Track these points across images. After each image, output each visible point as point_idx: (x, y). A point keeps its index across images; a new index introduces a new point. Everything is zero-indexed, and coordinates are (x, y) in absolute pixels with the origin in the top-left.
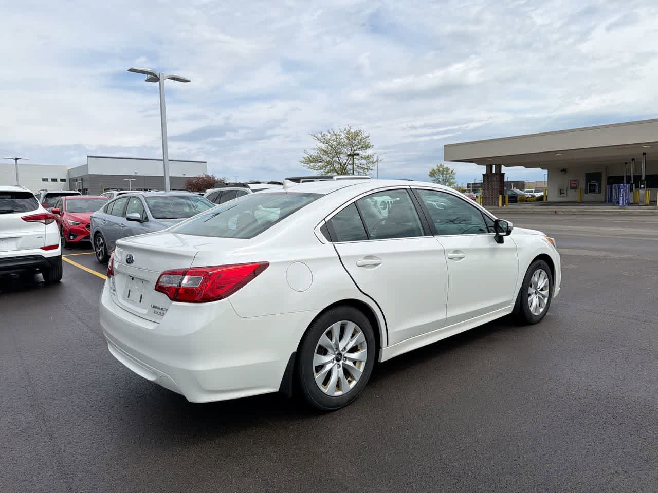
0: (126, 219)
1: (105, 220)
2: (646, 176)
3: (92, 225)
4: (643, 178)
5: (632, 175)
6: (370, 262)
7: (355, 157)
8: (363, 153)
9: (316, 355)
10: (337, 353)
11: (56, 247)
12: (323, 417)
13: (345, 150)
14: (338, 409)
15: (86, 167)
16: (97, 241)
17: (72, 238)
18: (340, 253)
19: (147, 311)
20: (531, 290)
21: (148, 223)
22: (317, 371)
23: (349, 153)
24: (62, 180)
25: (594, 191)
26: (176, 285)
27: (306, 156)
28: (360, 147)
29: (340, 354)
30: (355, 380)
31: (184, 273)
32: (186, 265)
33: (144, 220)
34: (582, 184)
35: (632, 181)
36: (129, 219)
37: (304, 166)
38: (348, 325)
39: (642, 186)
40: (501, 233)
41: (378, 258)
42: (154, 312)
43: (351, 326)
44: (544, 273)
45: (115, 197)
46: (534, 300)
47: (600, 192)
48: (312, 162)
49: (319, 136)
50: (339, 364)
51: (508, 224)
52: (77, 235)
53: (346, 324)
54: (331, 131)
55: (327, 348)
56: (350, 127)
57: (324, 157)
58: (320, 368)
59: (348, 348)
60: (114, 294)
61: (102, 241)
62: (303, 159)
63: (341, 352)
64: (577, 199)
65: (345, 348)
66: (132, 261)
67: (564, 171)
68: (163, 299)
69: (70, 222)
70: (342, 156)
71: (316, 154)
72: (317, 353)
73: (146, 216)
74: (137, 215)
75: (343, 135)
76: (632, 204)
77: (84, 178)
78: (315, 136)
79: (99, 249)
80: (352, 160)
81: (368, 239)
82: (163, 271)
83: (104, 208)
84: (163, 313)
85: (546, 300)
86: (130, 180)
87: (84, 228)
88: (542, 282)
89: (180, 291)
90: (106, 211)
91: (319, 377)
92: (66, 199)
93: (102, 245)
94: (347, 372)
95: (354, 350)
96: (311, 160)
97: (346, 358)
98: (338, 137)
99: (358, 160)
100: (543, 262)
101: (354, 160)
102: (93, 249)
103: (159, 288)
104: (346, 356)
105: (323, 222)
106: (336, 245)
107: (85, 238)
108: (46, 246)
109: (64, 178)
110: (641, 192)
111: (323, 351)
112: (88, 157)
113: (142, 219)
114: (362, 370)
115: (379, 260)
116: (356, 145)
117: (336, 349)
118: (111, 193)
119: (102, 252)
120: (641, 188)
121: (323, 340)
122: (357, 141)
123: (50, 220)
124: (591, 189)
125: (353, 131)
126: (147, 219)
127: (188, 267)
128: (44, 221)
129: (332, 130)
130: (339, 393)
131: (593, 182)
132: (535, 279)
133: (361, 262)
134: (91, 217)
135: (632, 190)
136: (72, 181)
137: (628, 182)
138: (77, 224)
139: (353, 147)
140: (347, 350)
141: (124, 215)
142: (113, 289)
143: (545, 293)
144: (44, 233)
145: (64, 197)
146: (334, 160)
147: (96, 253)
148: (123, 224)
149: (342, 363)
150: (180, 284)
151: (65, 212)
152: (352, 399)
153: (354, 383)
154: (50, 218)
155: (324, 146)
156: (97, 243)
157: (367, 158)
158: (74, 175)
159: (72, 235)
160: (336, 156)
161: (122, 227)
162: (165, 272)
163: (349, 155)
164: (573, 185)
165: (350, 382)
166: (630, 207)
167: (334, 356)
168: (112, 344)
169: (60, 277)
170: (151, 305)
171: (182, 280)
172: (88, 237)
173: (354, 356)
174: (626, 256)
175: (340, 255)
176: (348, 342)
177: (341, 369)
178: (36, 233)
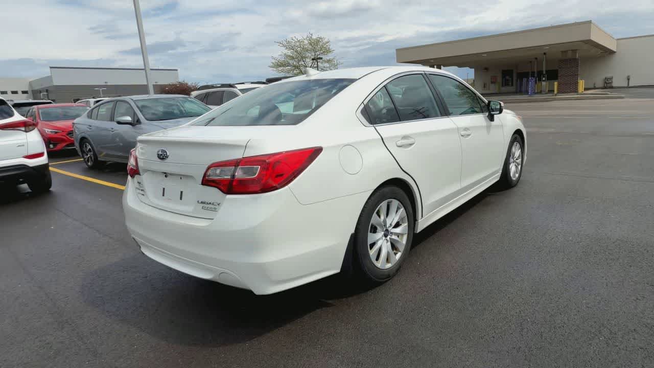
0: (116, 123)
1: (90, 126)
2: (546, 71)
3: (75, 132)
4: (544, 73)
5: (536, 71)
6: (407, 142)
7: (319, 60)
8: (325, 57)
9: (369, 234)
10: (384, 229)
11: (41, 155)
12: (378, 289)
13: (308, 54)
14: (390, 280)
15: (49, 78)
16: (83, 147)
17: (52, 147)
18: (382, 135)
19: (193, 208)
20: (511, 160)
21: (141, 125)
22: (371, 248)
23: (312, 57)
24: (24, 92)
25: (508, 85)
26: (229, 177)
27: (274, 61)
28: (322, 52)
29: (387, 230)
30: (400, 251)
31: (236, 163)
32: (238, 155)
33: (135, 123)
34: (499, 79)
35: (536, 75)
36: (119, 123)
37: (273, 70)
38: (393, 203)
39: (544, 79)
40: (492, 113)
41: (411, 138)
42: (202, 208)
43: (395, 203)
44: (518, 145)
45: (92, 106)
46: (513, 168)
47: (512, 85)
48: (280, 66)
49: (285, 43)
50: (386, 240)
51: (500, 104)
52: (57, 144)
53: (391, 202)
54: (294, 39)
55: (376, 226)
56: (312, 35)
57: (291, 62)
58: (372, 245)
59: (393, 224)
60: (143, 195)
61: (89, 147)
62: (272, 64)
63: (388, 228)
64: (496, 91)
65: (391, 225)
66: (167, 157)
67: (486, 69)
68: (213, 193)
69: (48, 131)
70: (308, 60)
71: (283, 59)
72: (371, 232)
73: (137, 119)
74: (129, 119)
75: (306, 42)
76: (537, 93)
77: (49, 89)
78: (281, 44)
79: (87, 155)
80: (316, 63)
81: (400, 121)
82: (210, 163)
83: (88, 113)
84: (215, 209)
85: (519, 167)
86: (101, 89)
87: (65, 136)
88: (517, 152)
89: (234, 183)
90: (90, 116)
91: (372, 253)
92: (38, 109)
93: (90, 150)
94: (394, 247)
95: (397, 225)
96: (279, 65)
97: (392, 233)
98: (302, 44)
99: (322, 63)
100: (518, 136)
101: (319, 63)
102: (79, 156)
103: (206, 182)
104: (392, 231)
105: (362, 106)
106: (376, 127)
107: (68, 146)
108: (29, 154)
109: (25, 90)
110: (544, 83)
111: (374, 230)
112: (51, 68)
113: (134, 122)
114: (404, 241)
115: (413, 140)
116: (318, 51)
117: (384, 226)
118: (87, 101)
119: (91, 158)
120: (543, 81)
121: (374, 219)
122: (319, 46)
123: (31, 127)
124: (506, 83)
125: (314, 37)
126: (139, 122)
127: (240, 157)
128: (23, 129)
129: (295, 37)
130: (389, 266)
131: (507, 77)
132: (513, 149)
133: (399, 143)
134: (74, 123)
135: (536, 82)
136: (35, 93)
137: (533, 76)
138: (56, 133)
139: (316, 52)
140: (393, 226)
141: (112, 119)
142: (141, 189)
143: (519, 161)
144: (25, 141)
145: (35, 107)
146: (300, 64)
147: (85, 159)
148: (112, 129)
149: (390, 238)
150: (233, 176)
151: (39, 121)
152: (399, 268)
153: (399, 255)
154: (30, 125)
155: (289, 53)
156: (84, 149)
157: (329, 61)
158: (37, 88)
159: (51, 144)
160: (301, 60)
161: (113, 131)
162: (213, 164)
163: (313, 59)
164: (493, 80)
165: (396, 254)
166: (536, 95)
167: (383, 233)
168: (147, 247)
169: (50, 186)
170: (198, 202)
171: (235, 171)
172: (72, 144)
173: (398, 230)
174: (552, 130)
175: (383, 137)
176: (394, 218)
177: (389, 243)
178: (15, 142)
